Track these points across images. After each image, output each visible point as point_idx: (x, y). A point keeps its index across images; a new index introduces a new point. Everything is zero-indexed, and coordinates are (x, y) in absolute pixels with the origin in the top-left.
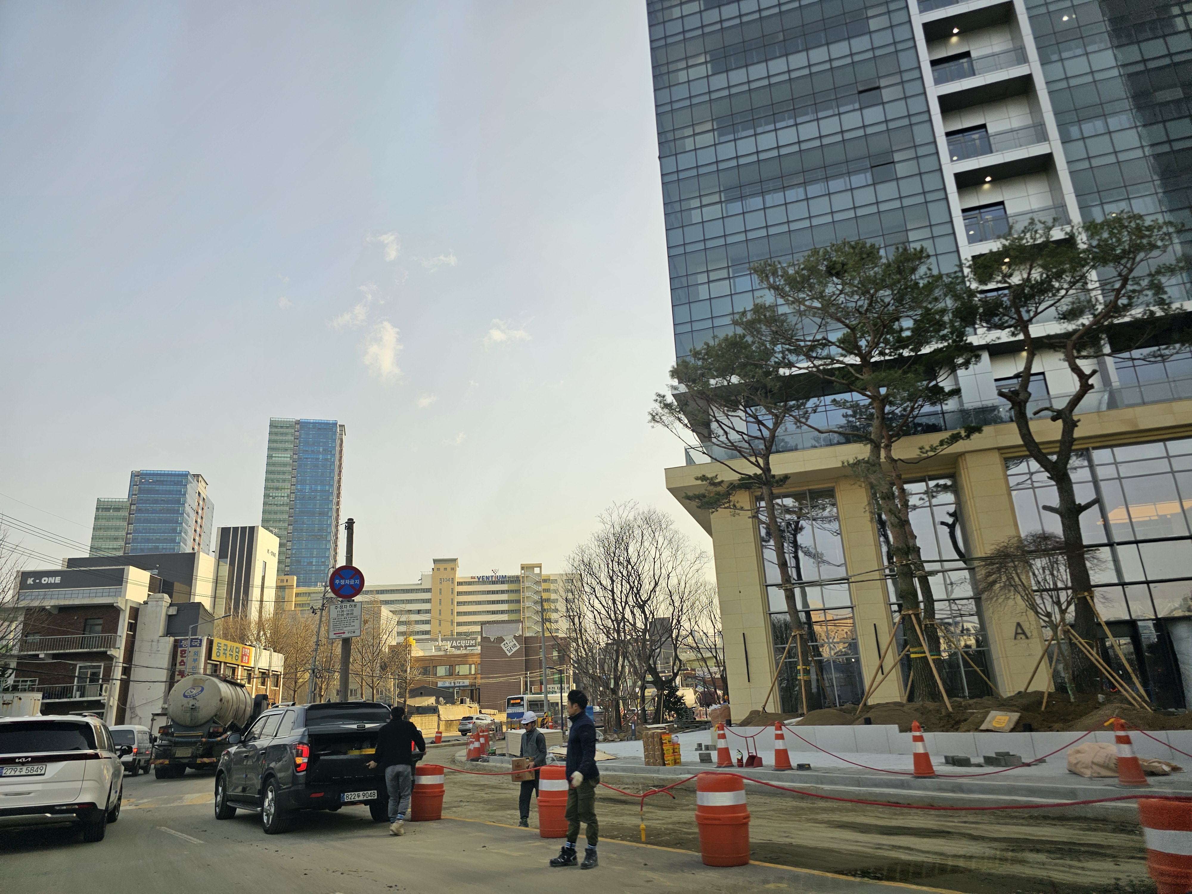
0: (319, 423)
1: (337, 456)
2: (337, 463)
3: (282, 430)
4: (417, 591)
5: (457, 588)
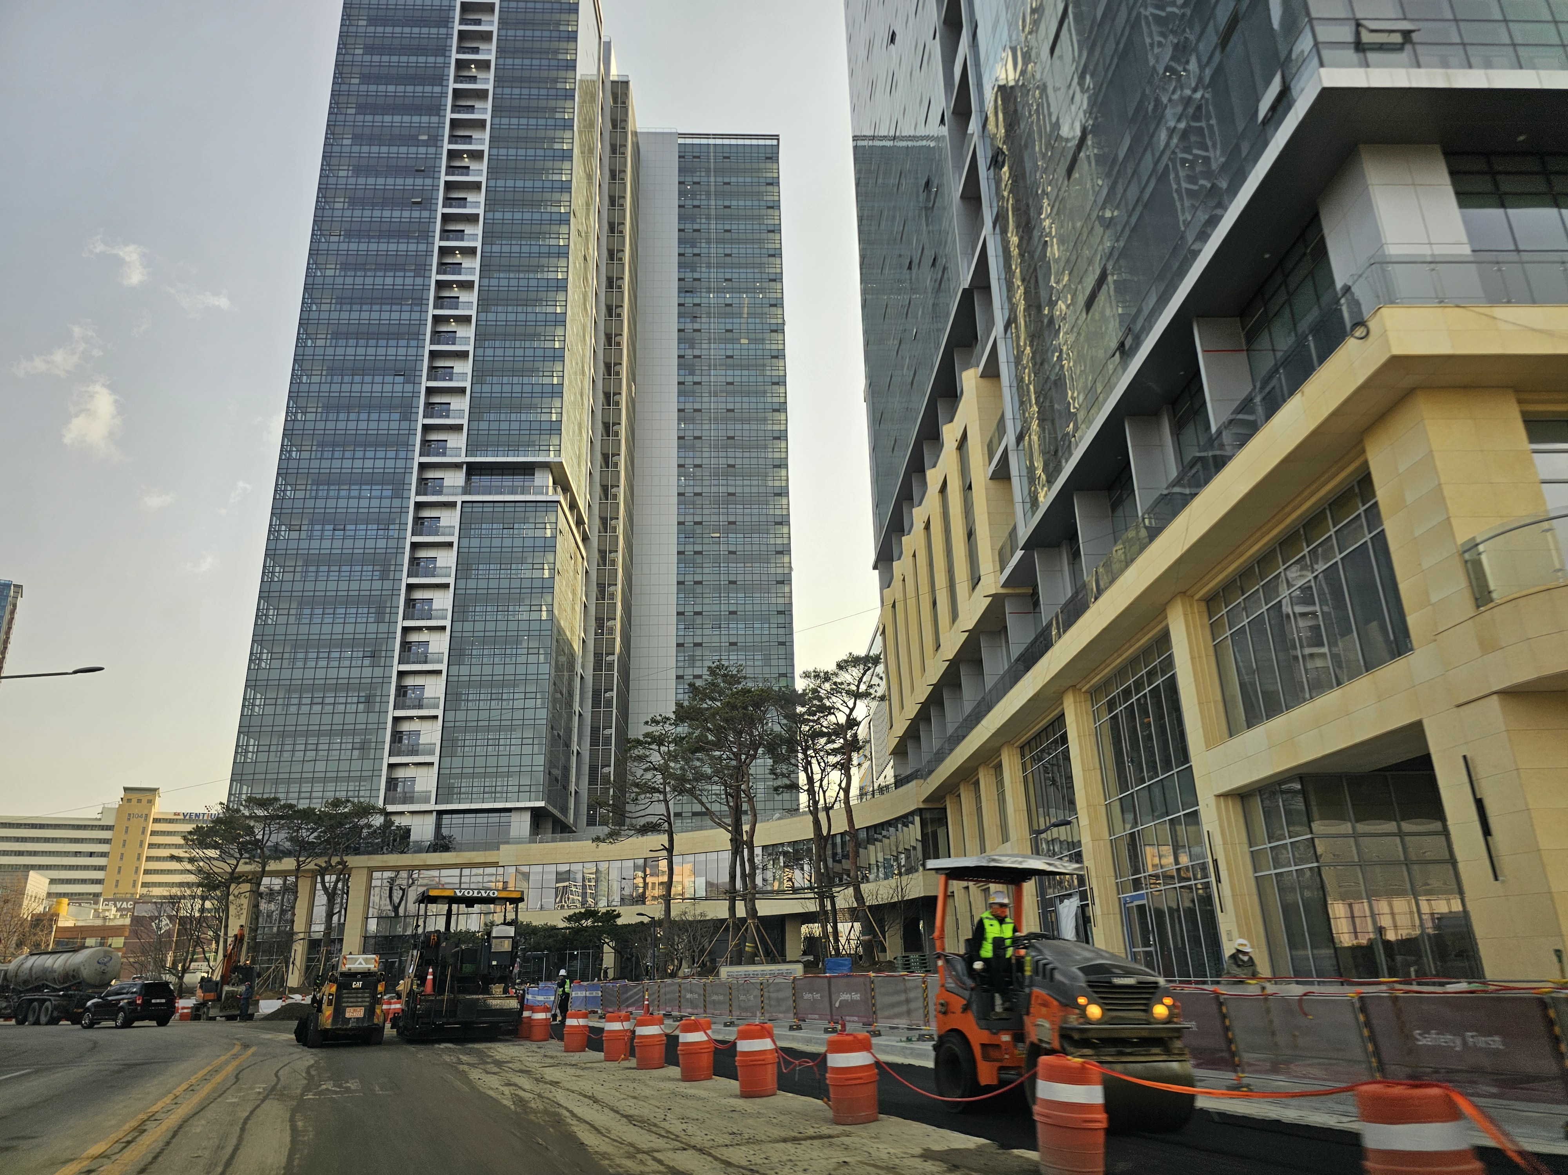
4: (93, 827)
5: (151, 827)
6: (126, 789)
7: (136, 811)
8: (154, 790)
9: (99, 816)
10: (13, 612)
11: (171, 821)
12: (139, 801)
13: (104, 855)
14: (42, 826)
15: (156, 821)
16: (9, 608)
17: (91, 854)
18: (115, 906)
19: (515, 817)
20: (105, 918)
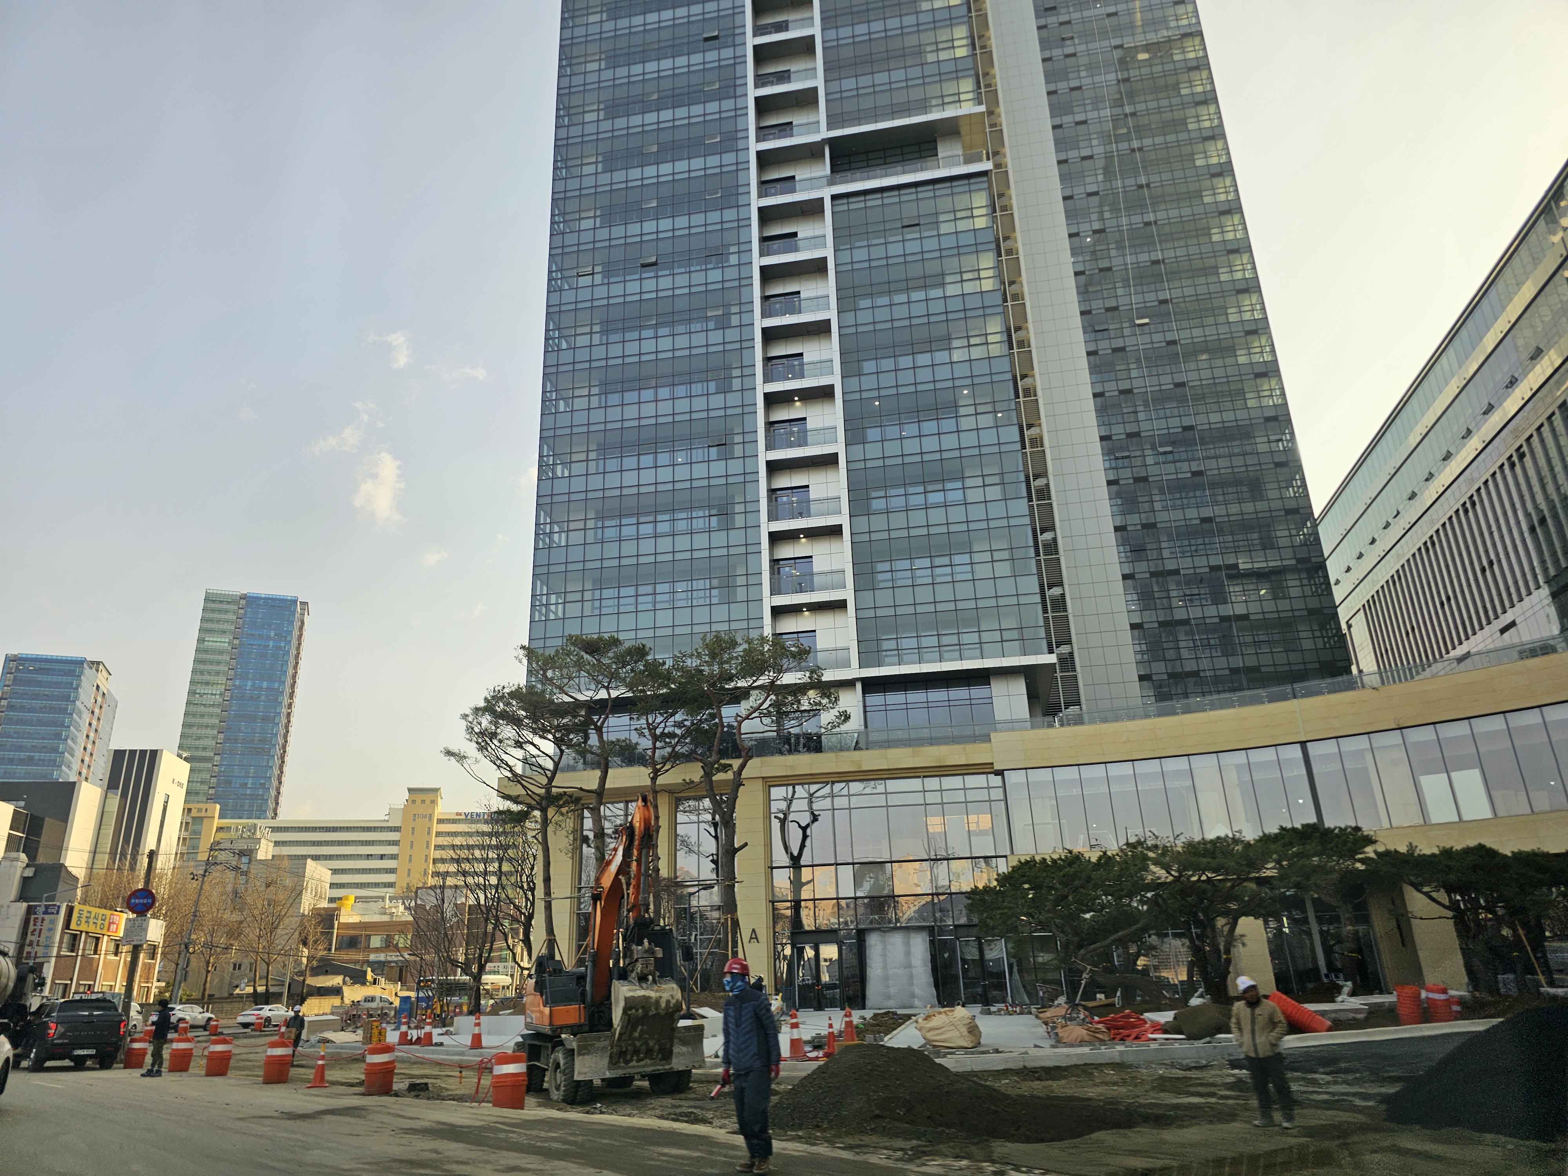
0: (272, 599)
1: (294, 642)
2: (293, 652)
3: (220, 606)
4: (381, 829)
5: (436, 828)
6: (410, 790)
7: (421, 812)
8: (436, 790)
9: (387, 818)
10: (301, 628)
11: (454, 821)
12: (423, 801)
13: (394, 857)
14: (335, 829)
15: (440, 821)
16: (297, 624)
17: (382, 857)
18: (403, 903)
19: (998, 688)
20: (392, 914)
